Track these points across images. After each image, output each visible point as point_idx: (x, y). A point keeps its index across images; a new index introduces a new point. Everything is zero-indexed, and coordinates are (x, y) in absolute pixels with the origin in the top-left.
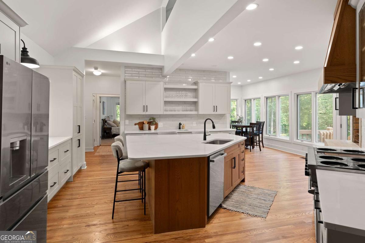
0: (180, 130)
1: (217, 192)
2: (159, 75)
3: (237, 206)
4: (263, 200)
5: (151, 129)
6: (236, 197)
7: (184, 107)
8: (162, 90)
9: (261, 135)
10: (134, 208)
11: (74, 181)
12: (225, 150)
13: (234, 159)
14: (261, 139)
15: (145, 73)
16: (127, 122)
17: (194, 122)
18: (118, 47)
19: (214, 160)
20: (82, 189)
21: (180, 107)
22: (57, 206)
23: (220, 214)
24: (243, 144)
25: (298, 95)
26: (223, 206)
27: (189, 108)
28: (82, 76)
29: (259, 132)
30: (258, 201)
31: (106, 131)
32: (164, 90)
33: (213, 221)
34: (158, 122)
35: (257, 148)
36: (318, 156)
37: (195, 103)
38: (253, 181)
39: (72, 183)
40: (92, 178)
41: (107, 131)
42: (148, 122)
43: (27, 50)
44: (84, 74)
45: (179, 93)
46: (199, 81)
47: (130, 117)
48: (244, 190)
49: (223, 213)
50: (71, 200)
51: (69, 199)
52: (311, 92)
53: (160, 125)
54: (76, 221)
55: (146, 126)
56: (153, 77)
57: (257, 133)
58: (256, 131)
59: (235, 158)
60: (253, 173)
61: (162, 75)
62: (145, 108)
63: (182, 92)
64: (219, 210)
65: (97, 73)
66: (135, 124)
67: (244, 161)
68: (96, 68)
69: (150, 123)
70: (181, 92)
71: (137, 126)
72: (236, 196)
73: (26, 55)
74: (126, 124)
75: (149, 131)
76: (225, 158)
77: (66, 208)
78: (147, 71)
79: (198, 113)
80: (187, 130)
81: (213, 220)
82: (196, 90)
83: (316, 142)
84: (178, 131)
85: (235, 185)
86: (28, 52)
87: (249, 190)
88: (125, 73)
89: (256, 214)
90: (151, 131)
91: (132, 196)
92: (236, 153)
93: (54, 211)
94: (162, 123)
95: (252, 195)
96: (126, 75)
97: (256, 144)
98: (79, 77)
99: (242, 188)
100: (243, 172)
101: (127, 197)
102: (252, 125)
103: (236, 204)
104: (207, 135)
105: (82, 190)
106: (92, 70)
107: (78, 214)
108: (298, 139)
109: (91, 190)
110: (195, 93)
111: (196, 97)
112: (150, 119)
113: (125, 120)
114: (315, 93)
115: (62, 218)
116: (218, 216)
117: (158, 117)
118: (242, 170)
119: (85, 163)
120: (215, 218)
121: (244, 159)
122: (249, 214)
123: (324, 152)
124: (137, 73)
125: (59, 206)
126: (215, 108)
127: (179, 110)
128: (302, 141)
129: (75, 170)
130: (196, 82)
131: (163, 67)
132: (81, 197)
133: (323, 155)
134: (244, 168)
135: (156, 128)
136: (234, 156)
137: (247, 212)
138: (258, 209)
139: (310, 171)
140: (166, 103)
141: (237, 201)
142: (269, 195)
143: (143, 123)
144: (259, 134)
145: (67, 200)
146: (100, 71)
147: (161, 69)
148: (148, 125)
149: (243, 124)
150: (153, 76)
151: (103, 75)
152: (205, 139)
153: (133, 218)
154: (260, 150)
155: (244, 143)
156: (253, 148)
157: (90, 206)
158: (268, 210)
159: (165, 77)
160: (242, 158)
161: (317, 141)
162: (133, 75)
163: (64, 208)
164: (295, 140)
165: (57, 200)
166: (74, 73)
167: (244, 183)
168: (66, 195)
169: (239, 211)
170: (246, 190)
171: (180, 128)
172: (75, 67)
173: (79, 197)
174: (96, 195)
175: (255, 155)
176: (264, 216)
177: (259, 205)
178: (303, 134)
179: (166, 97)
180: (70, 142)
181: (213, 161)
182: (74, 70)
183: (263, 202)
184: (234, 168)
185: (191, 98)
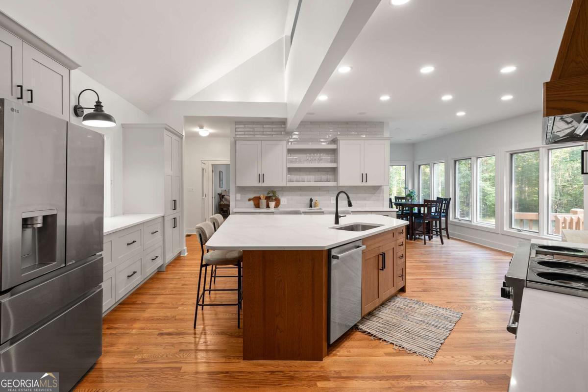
0: (311, 208)
1: (354, 304)
2: (282, 131)
3: (385, 330)
4: (433, 325)
5: (270, 206)
6: (387, 315)
7: (317, 177)
8: (285, 151)
9: (443, 219)
10: (227, 316)
11: (167, 271)
12: (364, 240)
13: (382, 256)
14: (443, 226)
15: (262, 130)
16: (239, 196)
17: (332, 198)
18: (227, 97)
19: (339, 255)
20: (172, 282)
21: (312, 177)
22: (136, 301)
23: (352, 342)
24: (402, 233)
25: (512, 155)
26: (361, 328)
27: (324, 177)
28: (181, 137)
29: (440, 214)
30: (425, 327)
31: (223, 209)
32: (288, 151)
33: (338, 351)
34: (280, 197)
35: (436, 240)
36: (536, 259)
37: (334, 171)
38: (421, 291)
39: (165, 273)
40: (189, 269)
41: (225, 209)
42: (266, 197)
43: (102, 104)
44: (184, 134)
45: (311, 157)
46: (339, 138)
47: (242, 189)
48: (402, 306)
49: (358, 340)
50: (154, 296)
51: (153, 295)
52: (539, 148)
53: (284, 200)
54: (149, 325)
55: (263, 202)
56: (272, 135)
57: (437, 216)
58: (435, 213)
59: (384, 253)
60: (422, 279)
61: (285, 131)
62: (261, 178)
63: (314, 154)
64: (352, 335)
65: (205, 132)
66: (250, 200)
67: (403, 260)
68: (201, 127)
69: (268, 199)
70: (312, 155)
71: (252, 202)
72: (385, 314)
73: (99, 110)
74: (237, 199)
75: (268, 209)
76: (363, 252)
77: (145, 306)
78: (264, 126)
79: (338, 184)
80: (321, 209)
81: (338, 349)
82: (334, 152)
83: (548, 234)
84: (308, 209)
85: (384, 296)
86: (103, 107)
87: (410, 307)
88: (236, 131)
89: (415, 349)
90: (270, 208)
91: (230, 298)
92: (387, 247)
93: (129, 309)
94: (286, 199)
95: (415, 315)
96: (236, 133)
97: (437, 233)
98: (175, 137)
99: (399, 301)
100: (403, 276)
101: (223, 298)
102: (428, 203)
103: (384, 328)
104: (340, 217)
105: (172, 284)
106: (197, 129)
107: (155, 315)
108: (513, 227)
109: (183, 285)
110: (333, 155)
111: (335, 161)
112: (269, 193)
113: (236, 194)
114: (547, 151)
115: (135, 319)
116: (348, 343)
117: (279, 191)
118: (400, 272)
119: (185, 248)
120: (342, 348)
121: (404, 256)
122: (403, 348)
123: (552, 254)
124: (252, 130)
125: (138, 302)
126: (365, 177)
127: (309, 181)
128: (520, 231)
129: (169, 257)
130: (334, 139)
131: (286, 119)
132: (167, 293)
133: (550, 259)
134: (404, 270)
135: (277, 206)
136: (381, 251)
137: (400, 343)
138: (420, 340)
139: (510, 289)
140: (290, 170)
141: (387, 323)
142: (446, 318)
143: (259, 198)
144: (440, 218)
145: (150, 295)
146: (207, 131)
147: (283, 122)
148: (266, 200)
149: (416, 202)
150: (272, 133)
151: (211, 136)
152: (337, 222)
153: (222, 331)
154: (442, 243)
155: (404, 231)
156: (430, 238)
157: (173, 306)
158: (440, 345)
159: (290, 133)
160: (400, 254)
161: (550, 233)
162: (246, 133)
163: (142, 306)
164: (506, 228)
165: (139, 294)
166: (166, 132)
167: (404, 294)
168: (151, 288)
169: (387, 340)
170: (405, 305)
171: (311, 206)
172: (166, 124)
173: (164, 293)
174: (186, 292)
175: (434, 250)
176: (430, 354)
177: (424, 333)
178: (522, 219)
179: (291, 162)
180: (161, 220)
181: (337, 258)
182: (166, 129)
183: (433, 329)
184: (383, 270)
185: (328, 162)
